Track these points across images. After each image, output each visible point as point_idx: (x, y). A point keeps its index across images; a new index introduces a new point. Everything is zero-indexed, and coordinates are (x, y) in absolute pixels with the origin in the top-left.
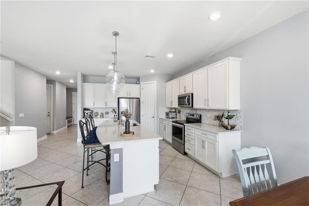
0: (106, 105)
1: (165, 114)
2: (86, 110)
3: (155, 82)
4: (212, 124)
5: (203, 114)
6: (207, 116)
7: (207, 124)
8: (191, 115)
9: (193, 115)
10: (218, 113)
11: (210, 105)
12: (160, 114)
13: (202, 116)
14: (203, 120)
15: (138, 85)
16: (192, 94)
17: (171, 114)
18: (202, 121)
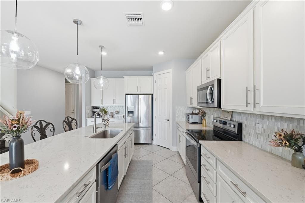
0: (114, 103)
1: (185, 116)
2: (94, 108)
3: (170, 70)
4: (268, 151)
5: (246, 123)
6: (255, 128)
7: (255, 147)
8: (220, 122)
9: (225, 123)
10: (291, 125)
11: (262, 104)
12: (177, 115)
13: (244, 126)
14: (247, 137)
15: (151, 78)
16: (219, 82)
17: (192, 118)
18: (243, 137)
